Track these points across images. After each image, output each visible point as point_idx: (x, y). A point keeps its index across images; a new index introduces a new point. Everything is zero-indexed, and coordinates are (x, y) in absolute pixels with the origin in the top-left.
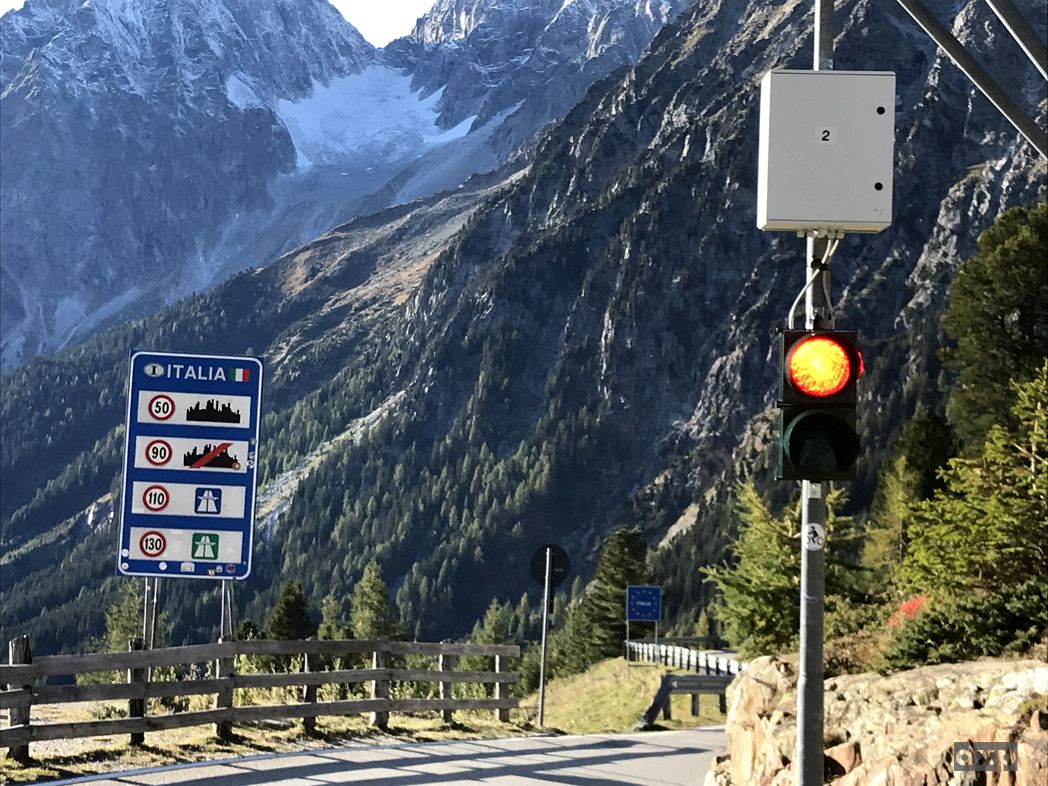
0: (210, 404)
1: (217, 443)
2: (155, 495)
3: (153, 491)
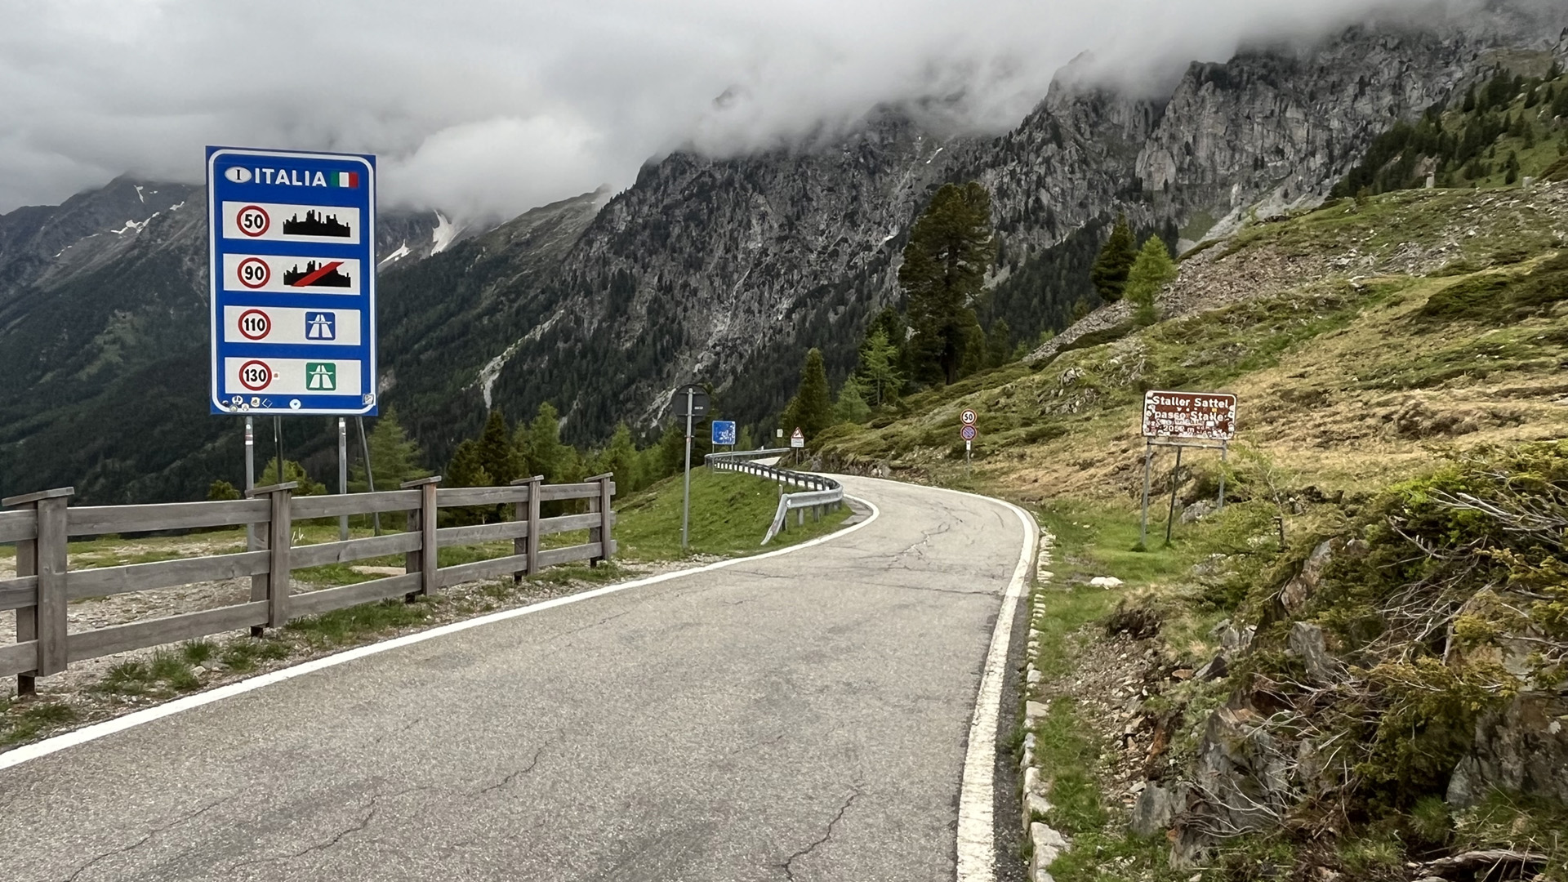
0: (311, 215)
1: (325, 261)
2: (253, 321)
3: (250, 317)
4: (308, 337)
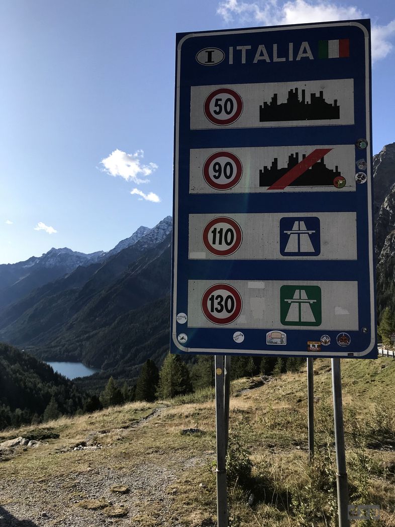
0: (293, 95)
2: (221, 232)
3: (218, 226)
4: (283, 252)
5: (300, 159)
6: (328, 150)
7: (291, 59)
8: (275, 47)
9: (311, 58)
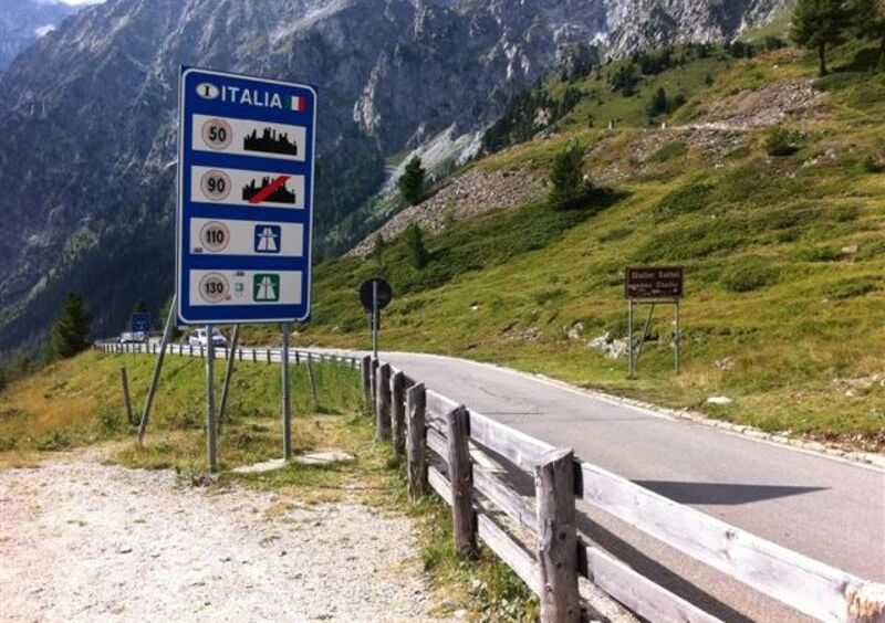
0: (267, 132)
1: (274, 176)
4: (256, 250)
5: (270, 182)
6: (287, 178)
7: (266, 104)
8: (256, 93)
9: (281, 107)
